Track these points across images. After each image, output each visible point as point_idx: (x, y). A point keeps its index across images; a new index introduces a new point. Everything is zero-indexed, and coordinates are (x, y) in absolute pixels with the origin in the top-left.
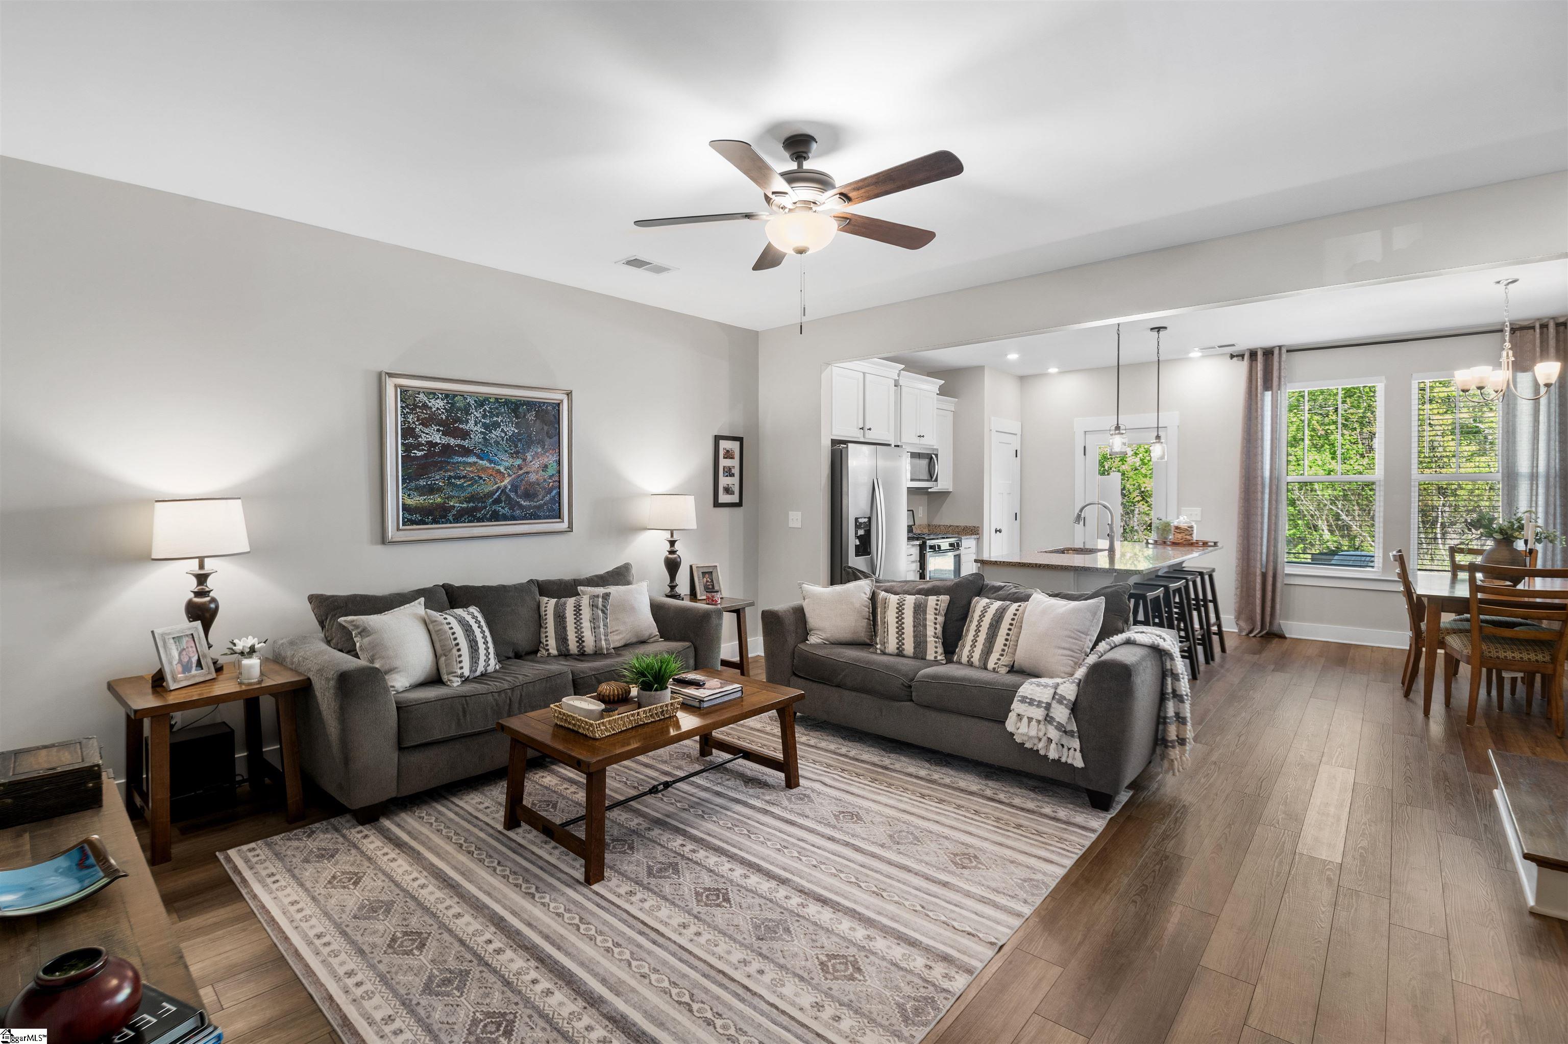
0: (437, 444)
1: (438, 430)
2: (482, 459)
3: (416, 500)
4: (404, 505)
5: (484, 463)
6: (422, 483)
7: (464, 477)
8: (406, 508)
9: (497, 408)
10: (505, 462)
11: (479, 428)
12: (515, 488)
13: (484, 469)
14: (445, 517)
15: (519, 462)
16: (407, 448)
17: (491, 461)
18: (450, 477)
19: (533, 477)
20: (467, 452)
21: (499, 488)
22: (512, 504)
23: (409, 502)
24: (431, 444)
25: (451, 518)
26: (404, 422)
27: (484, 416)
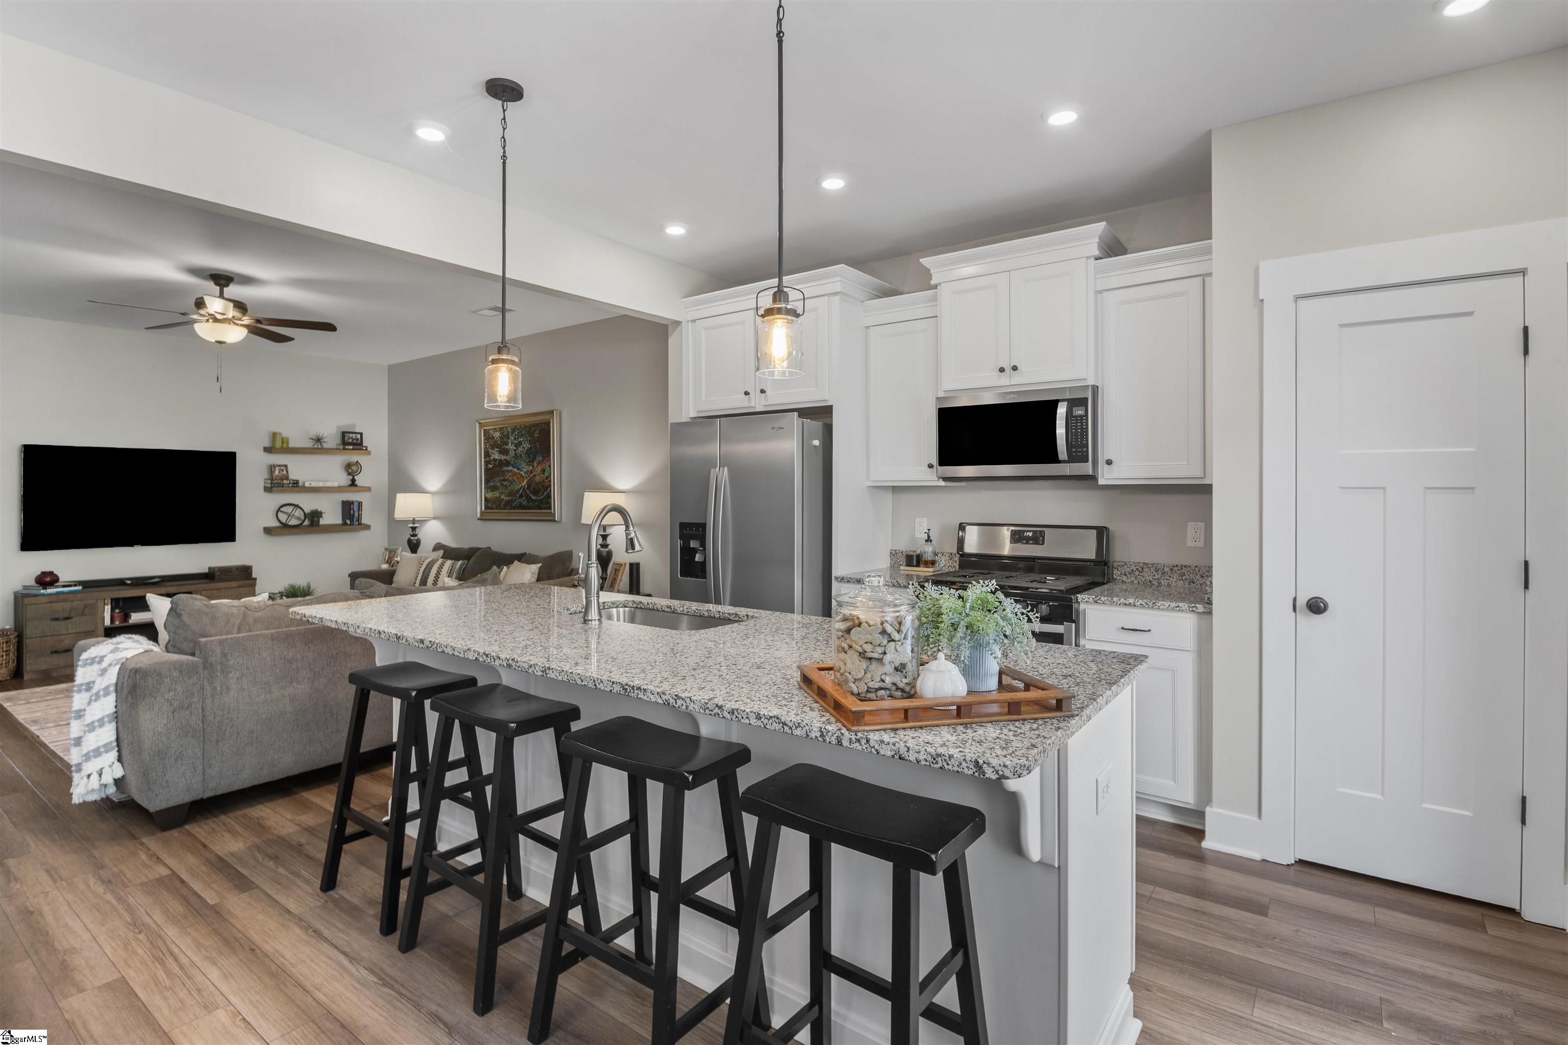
0: (497, 459)
1: (497, 451)
2: (514, 468)
3: (489, 495)
4: (485, 497)
5: (515, 470)
6: (491, 484)
7: (507, 480)
8: (486, 499)
9: (520, 432)
10: (526, 468)
11: (512, 447)
12: (529, 485)
13: (515, 474)
14: (500, 505)
15: (531, 468)
16: (487, 463)
17: (518, 469)
18: (502, 480)
19: (538, 479)
20: (508, 463)
21: (522, 487)
22: (529, 499)
24: (495, 460)
25: (502, 506)
26: (485, 448)
27: (515, 439)
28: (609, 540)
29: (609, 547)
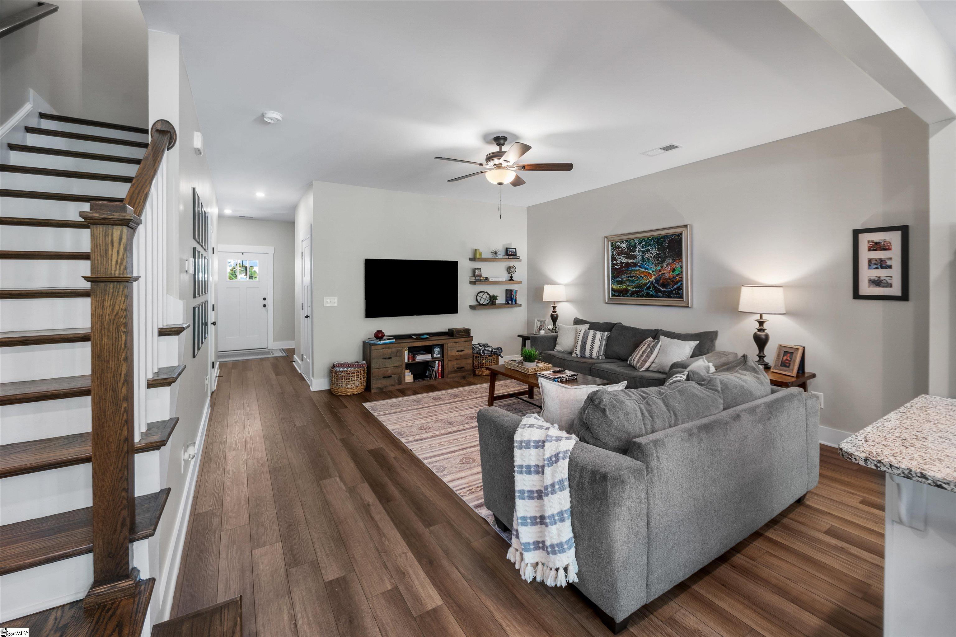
0: (624, 263)
1: (624, 257)
2: (642, 268)
3: (616, 287)
4: (612, 288)
5: (643, 270)
6: (618, 279)
7: (634, 276)
8: (613, 290)
9: (648, 243)
10: (653, 268)
11: (640, 254)
12: (657, 281)
13: (643, 273)
14: (626, 294)
15: (659, 268)
16: (613, 265)
17: (645, 269)
18: (628, 277)
19: (667, 276)
20: (635, 265)
21: (649, 281)
22: (657, 290)
23: (614, 287)
24: (622, 263)
25: (629, 295)
26: (612, 255)
27: (642, 248)
28: (765, 326)
29: (766, 331)
